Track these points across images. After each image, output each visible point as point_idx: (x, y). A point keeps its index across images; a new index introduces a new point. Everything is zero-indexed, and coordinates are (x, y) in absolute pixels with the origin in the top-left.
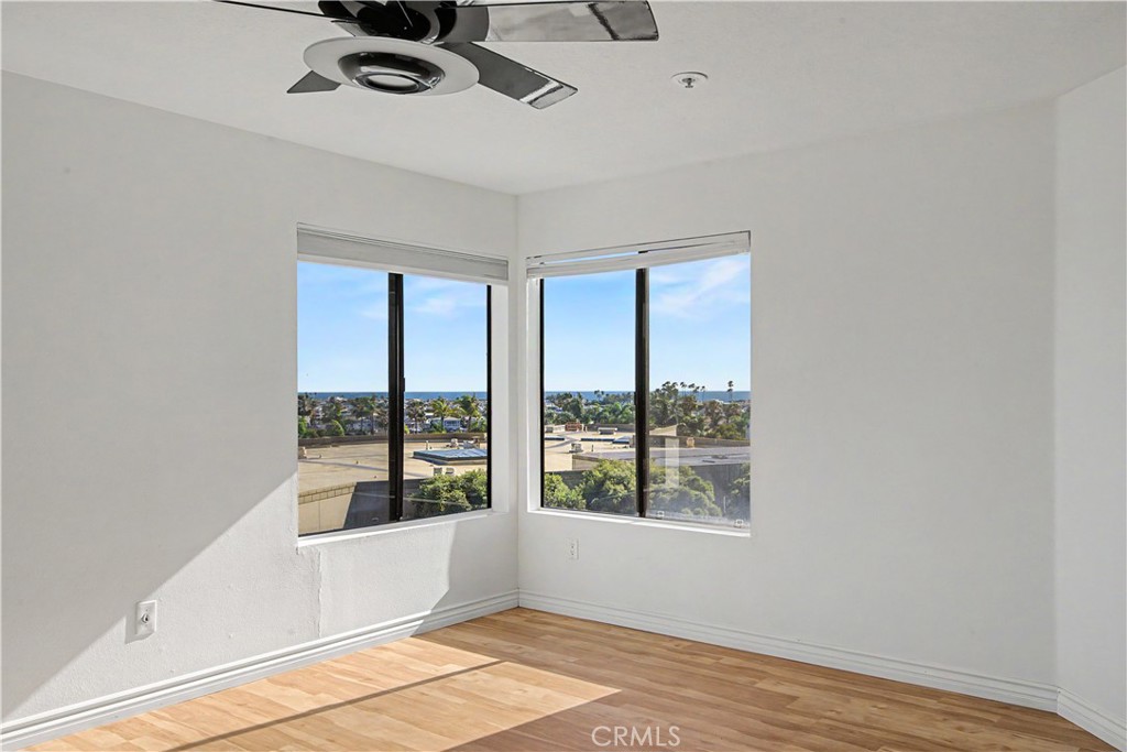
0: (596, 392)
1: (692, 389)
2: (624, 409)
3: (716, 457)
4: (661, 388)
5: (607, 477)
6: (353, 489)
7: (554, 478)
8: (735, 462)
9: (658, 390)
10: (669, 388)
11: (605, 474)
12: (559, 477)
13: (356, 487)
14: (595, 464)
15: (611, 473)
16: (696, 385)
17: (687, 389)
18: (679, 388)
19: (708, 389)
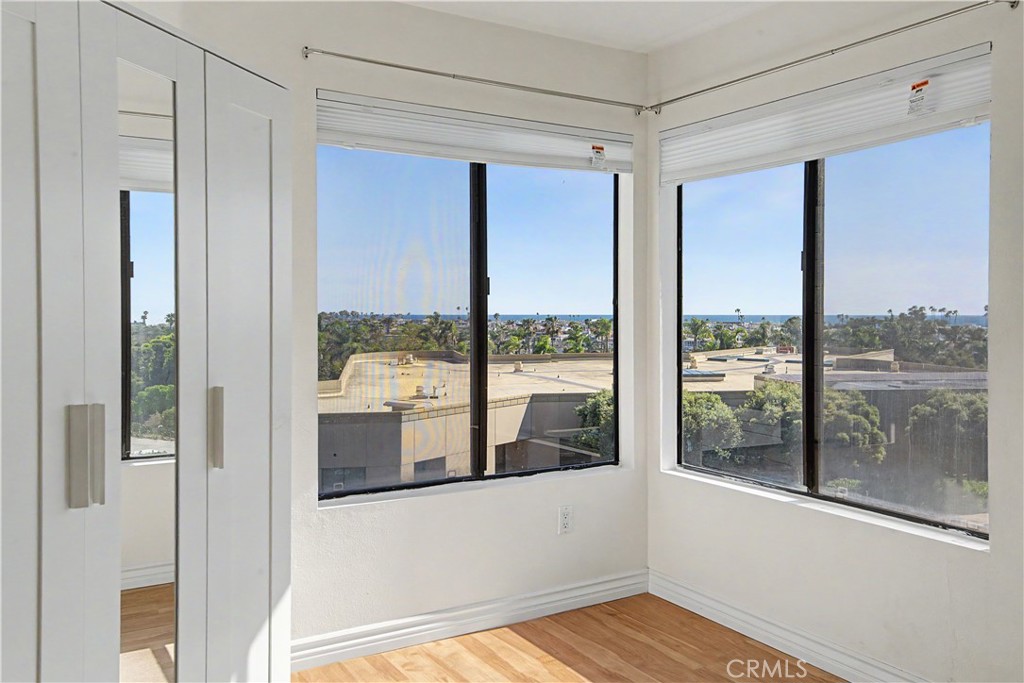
0: (839, 316)
1: (944, 314)
3: (906, 382)
4: (907, 312)
5: (768, 398)
6: (528, 400)
7: (713, 398)
8: (924, 387)
9: (902, 315)
11: (768, 396)
12: (718, 397)
13: (532, 398)
15: (774, 394)
16: (948, 310)
18: (928, 313)
19: (960, 313)
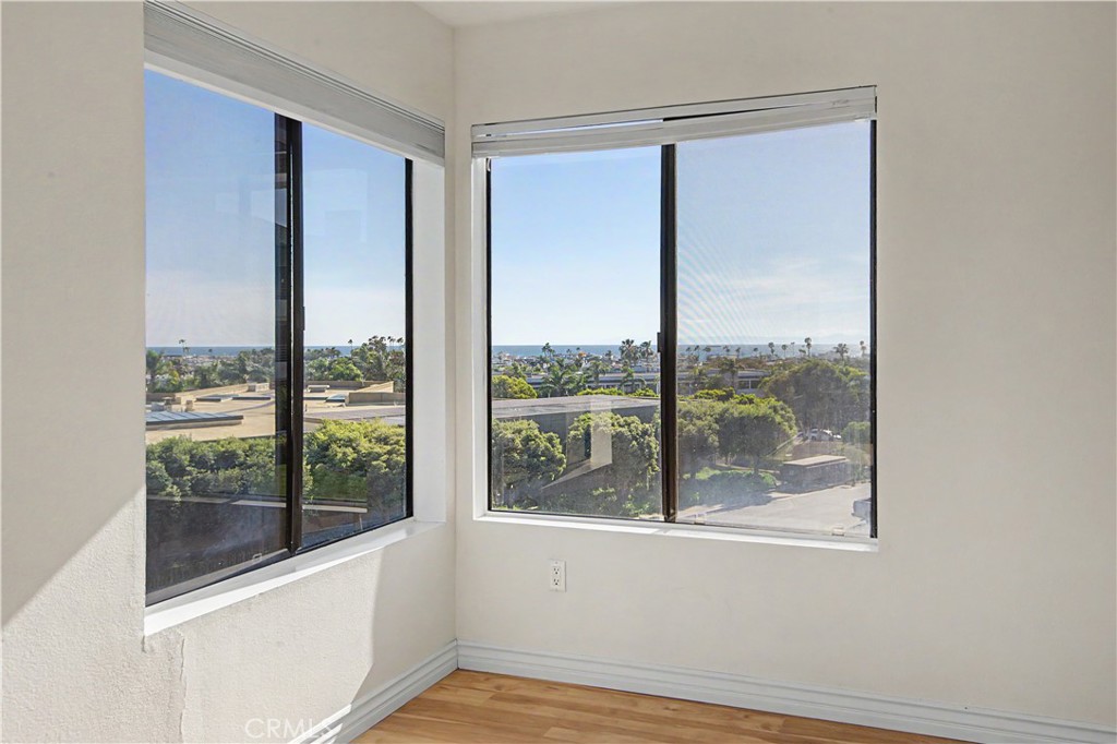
2: (331, 364)
4: (368, 343)
5: (333, 439)
9: (365, 345)
10: (377, 342)
11: (330, 436)
14: (317, 426)
15: (338, 435)
17: (396, 344)
18: (387, 342)
